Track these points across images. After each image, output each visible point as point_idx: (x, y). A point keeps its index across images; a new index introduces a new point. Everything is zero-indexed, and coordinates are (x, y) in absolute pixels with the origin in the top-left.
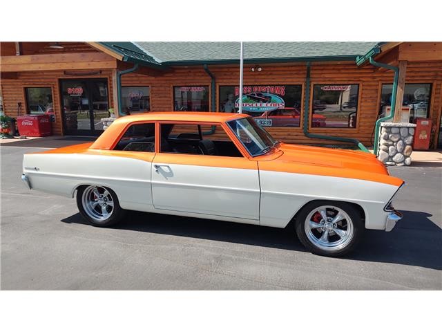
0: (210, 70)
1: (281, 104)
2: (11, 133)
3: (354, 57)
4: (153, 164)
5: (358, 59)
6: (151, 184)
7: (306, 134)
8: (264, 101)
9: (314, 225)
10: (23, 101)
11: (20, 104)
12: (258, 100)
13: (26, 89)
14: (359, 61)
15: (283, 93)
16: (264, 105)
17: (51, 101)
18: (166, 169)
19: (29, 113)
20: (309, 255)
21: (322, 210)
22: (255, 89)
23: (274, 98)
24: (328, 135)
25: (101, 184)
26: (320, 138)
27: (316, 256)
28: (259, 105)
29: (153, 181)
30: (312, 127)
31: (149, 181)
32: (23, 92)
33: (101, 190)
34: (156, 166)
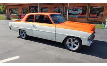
1: (81, 12)
2: (20, 18)
7: (88, 20)
8: (77, 11)
9: (70, 43)
10: (22, 11)
11: (22, 12)
12: (75, 11)
13: (23, 9)
15: (82, 9)
16: (77, 12)
17: (28, 11)
18: (35, 26)
19: (23, 14)
20: (67, 50)
21: (71, 39)
22: (74, 8)
23: (79, 10)
24: (94, 20)
25: (23, 29)
26: (91, 21)
27: (69, 51)
30: (89, 18)
31: (32, 29)
32: (22, 9)
33: (24, 31)
34: (33, 26)
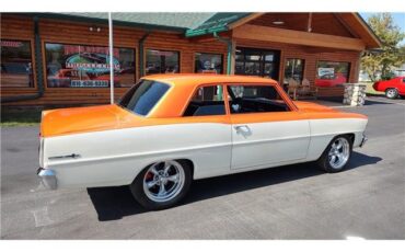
0: (40, 24)
1: (116, 66)
3: (185, 30)
4: (234, 125)
5: (188, 32)
6: (232, 146)
8: (99, 62)
12: (93, 61)
14: (189, 33)
15: (118, 55)
16: (100, 66)
18: (244, 129)
22: (88, 48)
28: (93, 65)
29: (234, 143)
31: (230, 143)
33: (161, 166)
34: (237, 128)
